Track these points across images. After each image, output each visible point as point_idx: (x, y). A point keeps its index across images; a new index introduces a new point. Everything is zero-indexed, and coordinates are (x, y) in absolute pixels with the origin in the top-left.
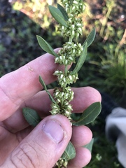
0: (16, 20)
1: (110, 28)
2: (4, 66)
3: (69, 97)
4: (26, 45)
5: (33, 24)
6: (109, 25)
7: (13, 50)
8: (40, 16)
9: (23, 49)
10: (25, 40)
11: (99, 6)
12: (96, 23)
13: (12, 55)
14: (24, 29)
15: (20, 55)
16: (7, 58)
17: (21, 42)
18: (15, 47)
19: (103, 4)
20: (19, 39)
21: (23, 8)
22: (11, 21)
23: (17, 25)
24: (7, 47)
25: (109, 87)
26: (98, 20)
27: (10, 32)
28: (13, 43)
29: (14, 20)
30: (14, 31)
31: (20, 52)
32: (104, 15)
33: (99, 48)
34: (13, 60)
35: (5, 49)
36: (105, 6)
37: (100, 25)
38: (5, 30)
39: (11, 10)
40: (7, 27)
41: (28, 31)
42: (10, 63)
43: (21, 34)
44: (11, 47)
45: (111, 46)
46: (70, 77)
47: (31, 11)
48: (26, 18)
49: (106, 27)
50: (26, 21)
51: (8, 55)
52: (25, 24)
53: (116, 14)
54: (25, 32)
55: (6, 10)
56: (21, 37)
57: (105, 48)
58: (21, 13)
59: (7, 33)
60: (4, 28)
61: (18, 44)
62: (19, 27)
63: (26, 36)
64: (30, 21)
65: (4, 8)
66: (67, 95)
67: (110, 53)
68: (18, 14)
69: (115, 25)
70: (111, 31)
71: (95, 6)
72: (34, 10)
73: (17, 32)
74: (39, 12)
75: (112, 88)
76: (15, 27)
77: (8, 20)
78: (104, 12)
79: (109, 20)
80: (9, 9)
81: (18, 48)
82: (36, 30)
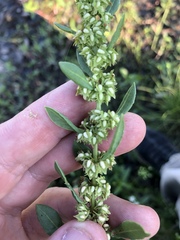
0: (29, 26)
1: (167, 39)
2: (13, 93)
3: (104, 194)
4: (45, 63)
5: (55, 33)
6: (165, 33)
7: (25, 69)
8: (65, 20)
9: (40, 68)
10: (43, 56)
11: (149, 5)
12: (146, 30)
13: (24, 77)
14: (41, 39)
15: (35, 76)
16: (17, 81)
17: (38, 59)
18: (29, 66)
19: (157, 3)
20: (35, 54)
21: (39, 9)
22: (23, 28)
23: (31, 33)
24: (17, 65)
25: (165, 124)
26: (149, 26)
27: (22, 43)
28: (26, 59)
29: (26, 26)
30: (26, 42)
31: (36, 72)
32: (157, 19)
33: (150, 67)
34: (26, 84)
35: (14, 69)
36: (160, 6)
37: (152, 34)
38: (15, 41)
39: (22, 12)
40: (17, 36)
41: (47, 42)
42: (22, 89)
43: (38, 47)
44: (23, 66)
45: (168, 65)
46: (102, 163)
47: (51, 13)
48: (43, 24)
49: (161, 36)
50: (44, 28)
51: (18, 77)
52: (43, 32)
53: (174, 18)
54: (42, 44)
55: (14, 13)
56: (37, 52)
57: (159, 67)
58: (37, 16)
59: (17, 45)
60: (13, 37)
61: (33, 62)
62: (34, 37)
63: (44, 49)
64: (49, 29)
65: (12, 8)
66: (99, 190)
67: (166, 75)
68: (33, 17)
69: (173, 34)
70: (168, 43)
71: (145, 5)
72: (56, 12)
73: (31, 44)
74: (62, 14)
75: (170, 125)
76: (29, 36)
77: (18, 27)
78: (157, 14)
79: (165, 27)
80: (19, 10)
81: (33, 68)
82: (59, 40)
